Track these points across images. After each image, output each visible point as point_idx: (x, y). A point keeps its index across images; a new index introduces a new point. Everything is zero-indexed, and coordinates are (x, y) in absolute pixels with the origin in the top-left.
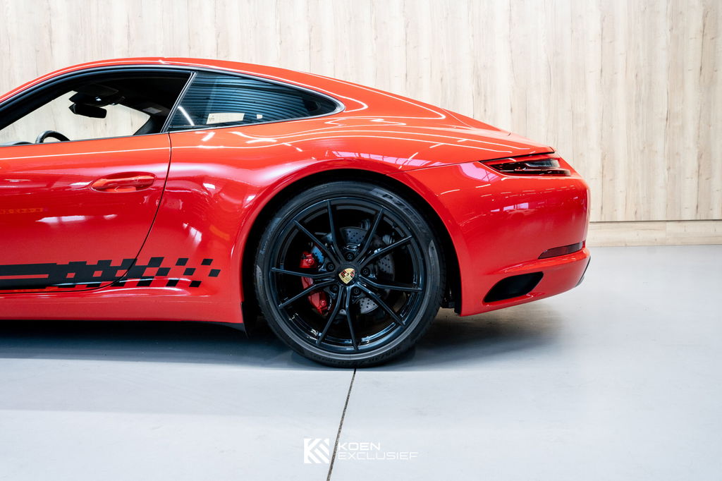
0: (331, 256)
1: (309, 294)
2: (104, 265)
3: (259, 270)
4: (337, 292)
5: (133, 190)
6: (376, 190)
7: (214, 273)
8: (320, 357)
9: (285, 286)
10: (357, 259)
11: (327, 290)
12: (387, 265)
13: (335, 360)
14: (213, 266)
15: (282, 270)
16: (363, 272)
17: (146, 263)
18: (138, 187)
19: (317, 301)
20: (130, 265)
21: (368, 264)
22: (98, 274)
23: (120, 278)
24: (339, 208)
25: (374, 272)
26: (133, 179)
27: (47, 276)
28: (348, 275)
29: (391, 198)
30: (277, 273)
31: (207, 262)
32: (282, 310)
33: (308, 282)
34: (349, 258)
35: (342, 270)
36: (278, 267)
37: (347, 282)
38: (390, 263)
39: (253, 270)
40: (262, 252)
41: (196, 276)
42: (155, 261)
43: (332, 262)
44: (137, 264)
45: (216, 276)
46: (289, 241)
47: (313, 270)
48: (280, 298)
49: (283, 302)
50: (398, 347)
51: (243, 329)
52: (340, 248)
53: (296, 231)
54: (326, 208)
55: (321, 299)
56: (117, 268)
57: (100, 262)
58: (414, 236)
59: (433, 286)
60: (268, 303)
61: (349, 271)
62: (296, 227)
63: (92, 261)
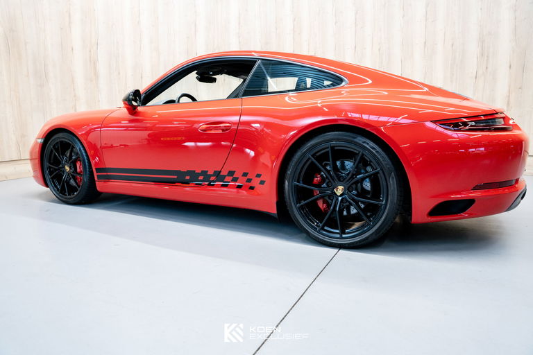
0: (330, 178)
1: (317, 199)
2: (204, 173)
3: (287, 183)
4: (332, 200)
5: (221, 132)
6: (359, 138)
7: (262, 183)
8: (319, 238)
9: (301, 194)
10: (346, 180)
11: (327, 198)
12: (367, 185)
13: (328, 242)
14: (262, 178)
15: (301, 184)
16: (349, 189)
17: (226, 174)
18: (223, 130)
19: (321, 204)
20: (218, 174)
21: (352, 184)
22: (201, 178)
23: (212, 181)
24: (336, 148)
25: (356, 190)
26: (221, 125)
27: (176, 177)
28: (340, 190)
29: (368, 144)
30: (298, 186)
31: (259, 176)
32: (299, 208)
33: (317, 192)
34: (340, 180)
35: (336, 187)
36: (298, 182)
37: (339, 194)
38: (369, 185)
39: (284, 183)
40: (289, 172)
41: (252, 184)
42: (231, 173)
43: (330, 182)
44: (221, 174)
45: (263, 184)
46: (306, 167)
47: (319, 185)
48: (298, 201)
49: (300, 203)
50: (367, 238)
51: (276, 216)
52: (335, 173)
53: (310, 161)
54: (328, 148)
55: (323, 203)
56: (211, 176)
57: (202, 171)
58: (382, 169)
59: (392, 202)
60: (291, 203)
61: (341, 188)
62: (309, 159)
63: (199, 171)
